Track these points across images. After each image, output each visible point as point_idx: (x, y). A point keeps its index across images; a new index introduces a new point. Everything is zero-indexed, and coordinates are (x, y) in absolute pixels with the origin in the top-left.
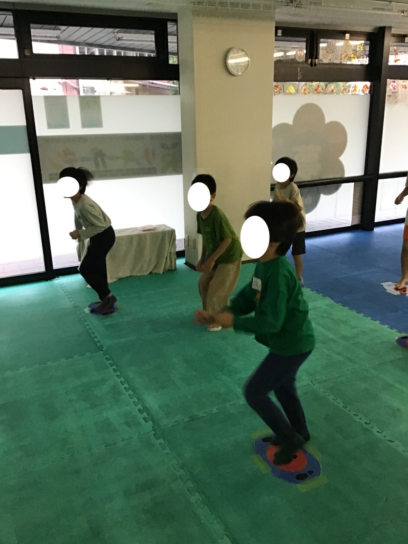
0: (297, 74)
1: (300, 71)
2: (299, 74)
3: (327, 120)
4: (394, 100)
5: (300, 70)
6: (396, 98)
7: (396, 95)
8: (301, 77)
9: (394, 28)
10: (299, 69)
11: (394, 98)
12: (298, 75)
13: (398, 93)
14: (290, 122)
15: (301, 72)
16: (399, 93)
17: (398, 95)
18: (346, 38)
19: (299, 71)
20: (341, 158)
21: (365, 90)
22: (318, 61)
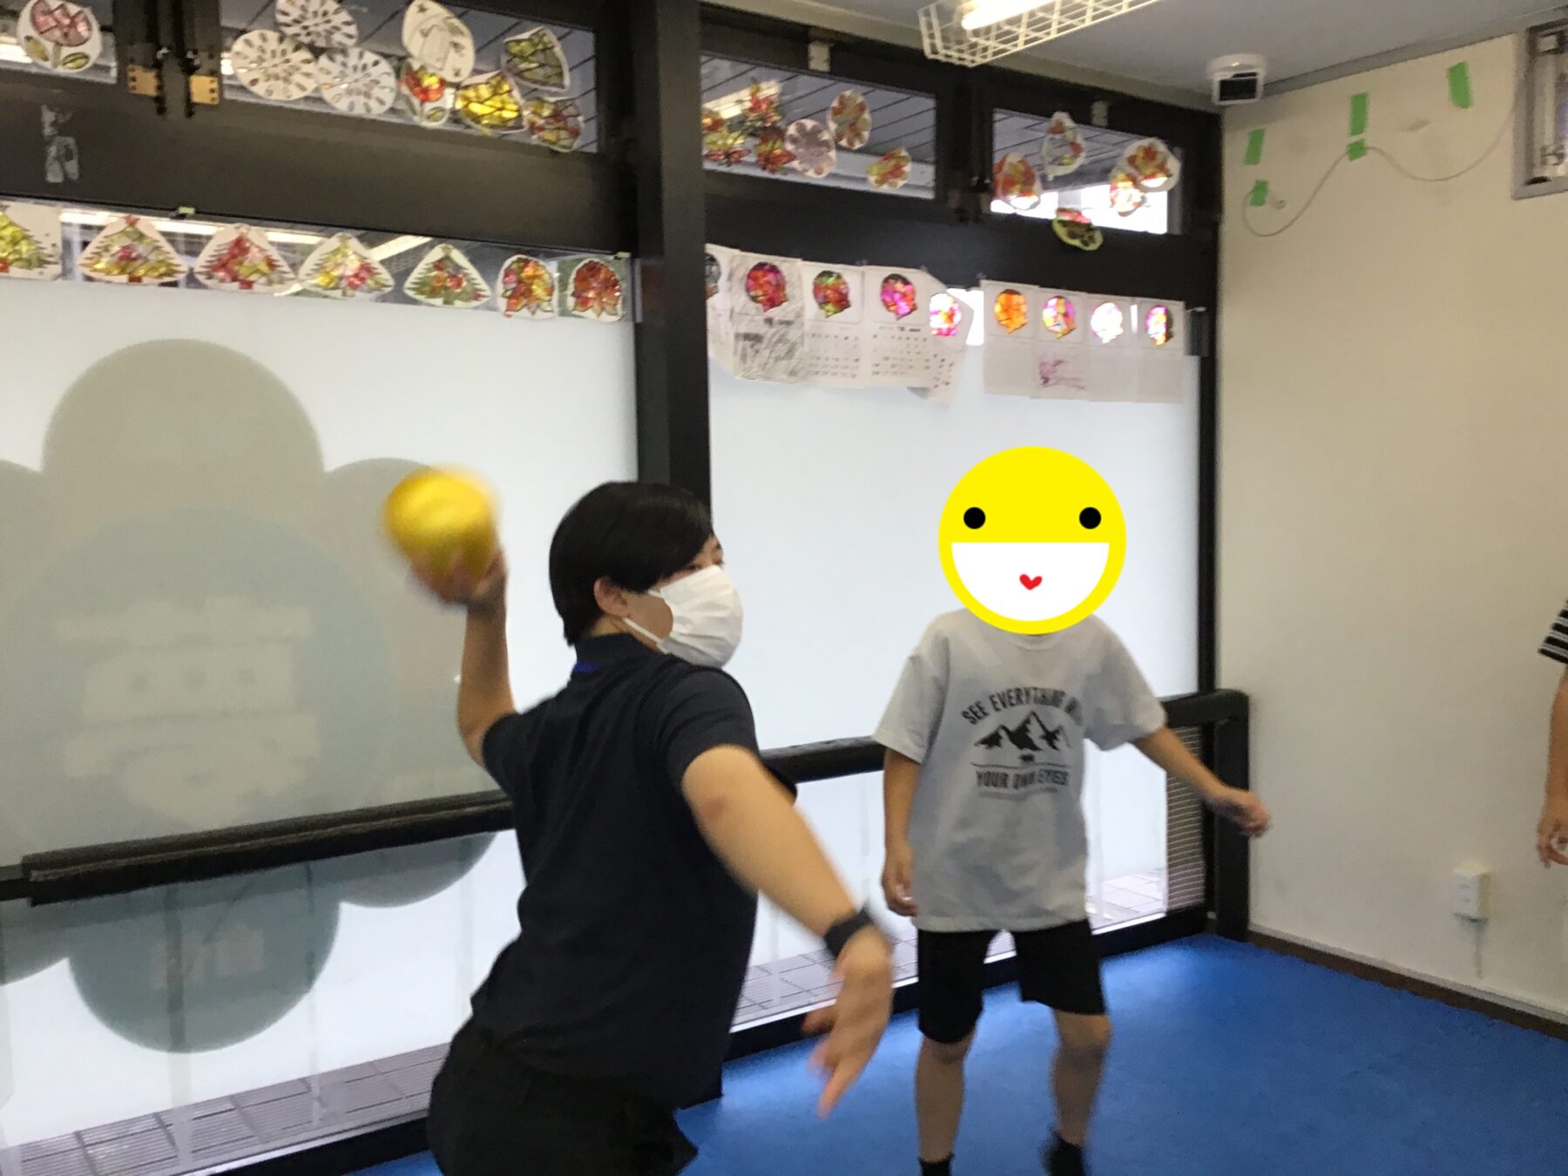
0: (39, 145)
1: (62, 129)
2: (53, 151)
3: (338, 452)
4: (778, 359)
5: (54, 124)
6: (790, 353)
7: (793, 334)
8: (72, 167)
10: (48, 117)
11: (782, 349)
12: (45, 155)
13: (802, 324)
14: (28, 451)
15: (70, 141)
16: (807, 327)
17: (802, 336)
19: (48, 131)
21: (591, 294)
22: (215, 86)
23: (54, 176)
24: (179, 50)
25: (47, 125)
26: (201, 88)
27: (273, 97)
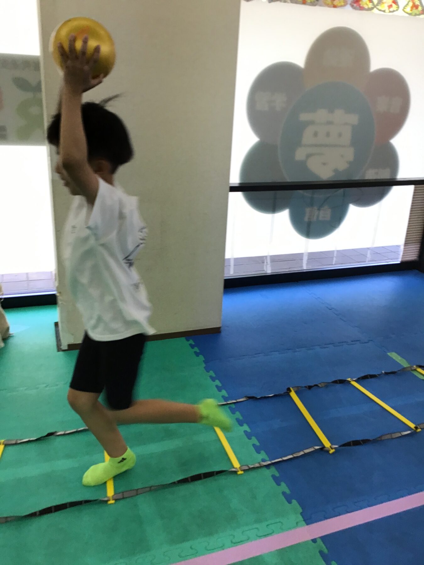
3: (375, 65)
14: (300, 60)
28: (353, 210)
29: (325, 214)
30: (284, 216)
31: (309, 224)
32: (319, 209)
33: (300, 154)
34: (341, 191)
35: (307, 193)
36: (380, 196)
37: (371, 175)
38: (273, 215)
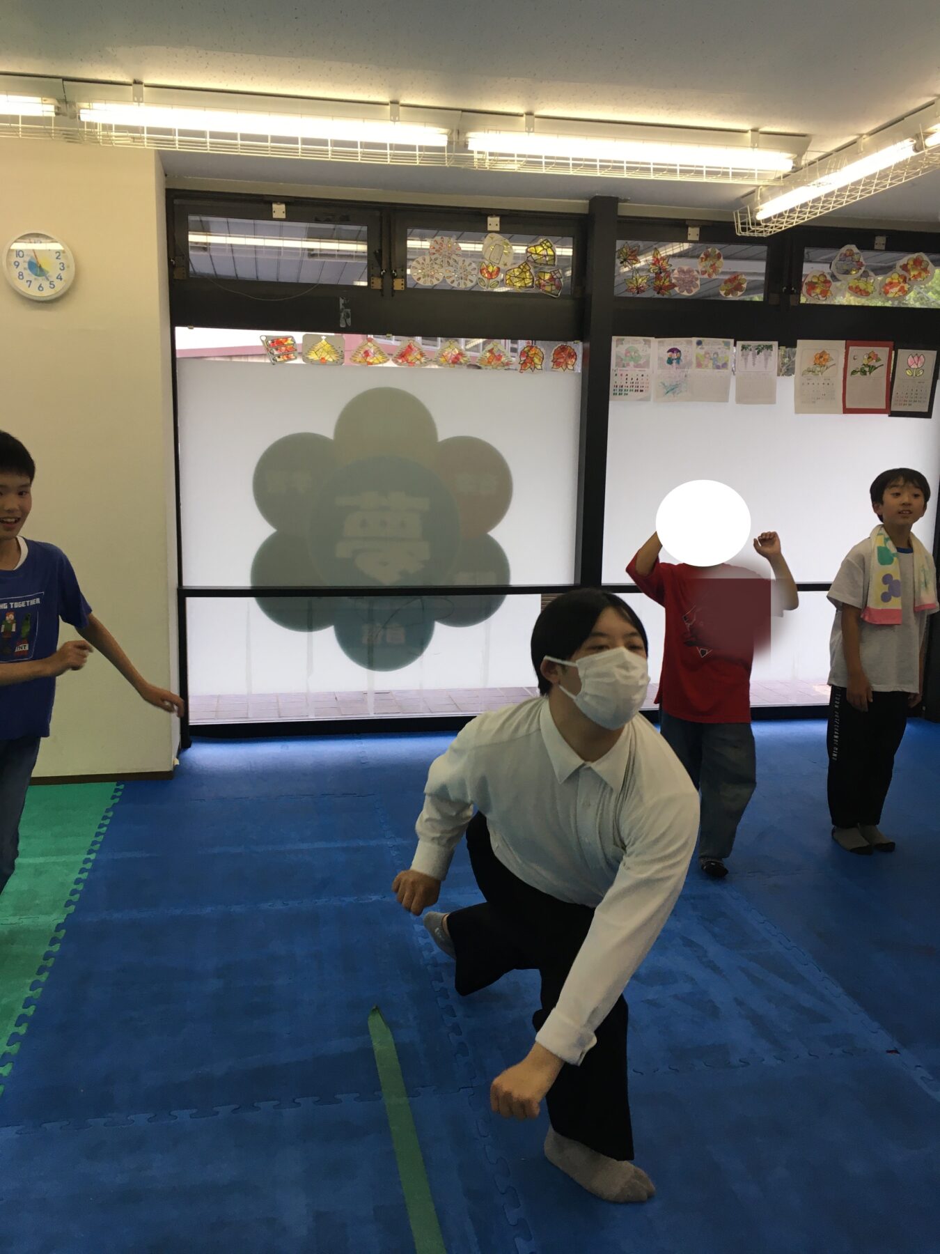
0: (338, 312)
1: (346, 305)
2: (342, 314)
3: (444, 433)
5: (344, 304)
8: (349, 320)
9: (625, 201)
10: (342, 301)
12: (340, 316)
14: (326, 428)
15: (349, 310)
18: (489, 228)
19: (341, 307)
20: (499, 534)
21: (562, 360)
22: (403, 282)
23: (343, 326)
24: (390, 269)
25: (341, 305)
26: (398, 285)
27: (427, 285)
28: (441, 631)
29: (396, 634)
30: (327, 637)
31: (371, 649)
32: (384, 628)
33: (342, 551)
34: (416, 602)
35: (362, 603)
36: (484, 613)
37: (463, 580)
38: (310, 633)
